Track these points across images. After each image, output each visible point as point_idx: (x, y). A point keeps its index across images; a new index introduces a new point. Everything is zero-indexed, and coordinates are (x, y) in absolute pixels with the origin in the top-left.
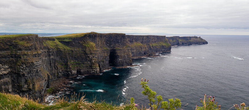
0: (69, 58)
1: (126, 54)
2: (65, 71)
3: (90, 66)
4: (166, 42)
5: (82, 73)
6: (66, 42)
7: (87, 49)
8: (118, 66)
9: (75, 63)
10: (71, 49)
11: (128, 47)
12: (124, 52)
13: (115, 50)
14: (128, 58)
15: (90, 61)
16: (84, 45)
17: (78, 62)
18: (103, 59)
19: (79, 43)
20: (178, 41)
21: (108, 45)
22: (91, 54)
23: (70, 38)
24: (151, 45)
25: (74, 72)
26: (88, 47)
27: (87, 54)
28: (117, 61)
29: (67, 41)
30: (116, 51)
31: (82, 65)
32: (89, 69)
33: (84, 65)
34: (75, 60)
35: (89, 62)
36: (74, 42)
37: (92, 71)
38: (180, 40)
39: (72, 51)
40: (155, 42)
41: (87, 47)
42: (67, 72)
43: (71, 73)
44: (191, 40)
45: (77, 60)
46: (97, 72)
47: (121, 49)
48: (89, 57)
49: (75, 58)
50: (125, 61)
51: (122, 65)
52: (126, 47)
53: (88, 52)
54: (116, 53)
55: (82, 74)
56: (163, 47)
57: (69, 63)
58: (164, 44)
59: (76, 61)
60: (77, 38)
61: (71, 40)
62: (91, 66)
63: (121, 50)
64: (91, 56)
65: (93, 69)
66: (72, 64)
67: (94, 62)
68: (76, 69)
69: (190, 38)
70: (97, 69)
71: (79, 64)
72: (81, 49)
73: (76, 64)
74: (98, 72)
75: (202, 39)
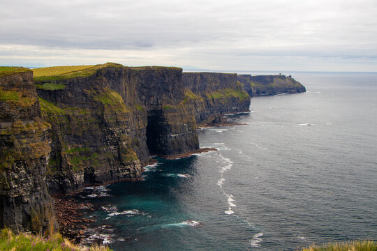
0: (63, 139)
1: (185, 121)
2: (55, 177)
3: (115, 158)
4: (238, 88)
5: (97, 179)
6: (50, 92)
7: (107, 111)
8: (170, 153)
9: (77, 153)
10: (64, 112)
11: (188, 103)
12: (182, 115)
13: (161, 111)
14: (189, 130)
15: (117, 144)
16: (96, 99)
17: (83, 150)
18: (136, 136)
19: (84, 94)
20: (249, 85)
21: (144, 97)
22: (118, 123)
23: (59, 80)
24: (210, 98)
25: (78, 177)
26: (109, 105)
27: (106, 125)
28: (166, 141)
29: (52, 87)
30: (165, 115)
31: (96, 155)
32: (114, 166)
33: (101, 157)
34: (77, 143)
35: (112, 147)
36: (72, 92)
37: (123, 170)
38: (253, 84)
39: (69, 118)
40: (217, 89)
41: (106, 106)
42: (61, 178)
43: (72, 181)
44: (274, 84)
45: (81, 144)
46: (134, 173)
47: (175, 107)
48: (112, 133)
49: (75, 136)
50: (184, 139)
51: (180, 151)
52: (184, 104)
53: (108, 118)
54: (163, 120)
55: (98, 182)
56: (233, 100)
57: (63, 153)
58: (235, 94)
59: (80, 146)
60: (78, 79)
61: (61, 87)
62: (119, 159)
63: (175, 111)
64: (117, 130)
65: (124, 164)
66: (72, 156)
67: (126, 147)
68: (83, 169)
69: (272, 77)
70: (134, 164)
71: (88, 154)
72: (88, 112)
73: (81, 154)
74: (138, 173)
75: (294, 82)
